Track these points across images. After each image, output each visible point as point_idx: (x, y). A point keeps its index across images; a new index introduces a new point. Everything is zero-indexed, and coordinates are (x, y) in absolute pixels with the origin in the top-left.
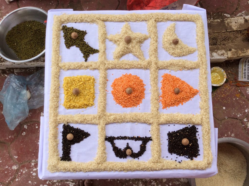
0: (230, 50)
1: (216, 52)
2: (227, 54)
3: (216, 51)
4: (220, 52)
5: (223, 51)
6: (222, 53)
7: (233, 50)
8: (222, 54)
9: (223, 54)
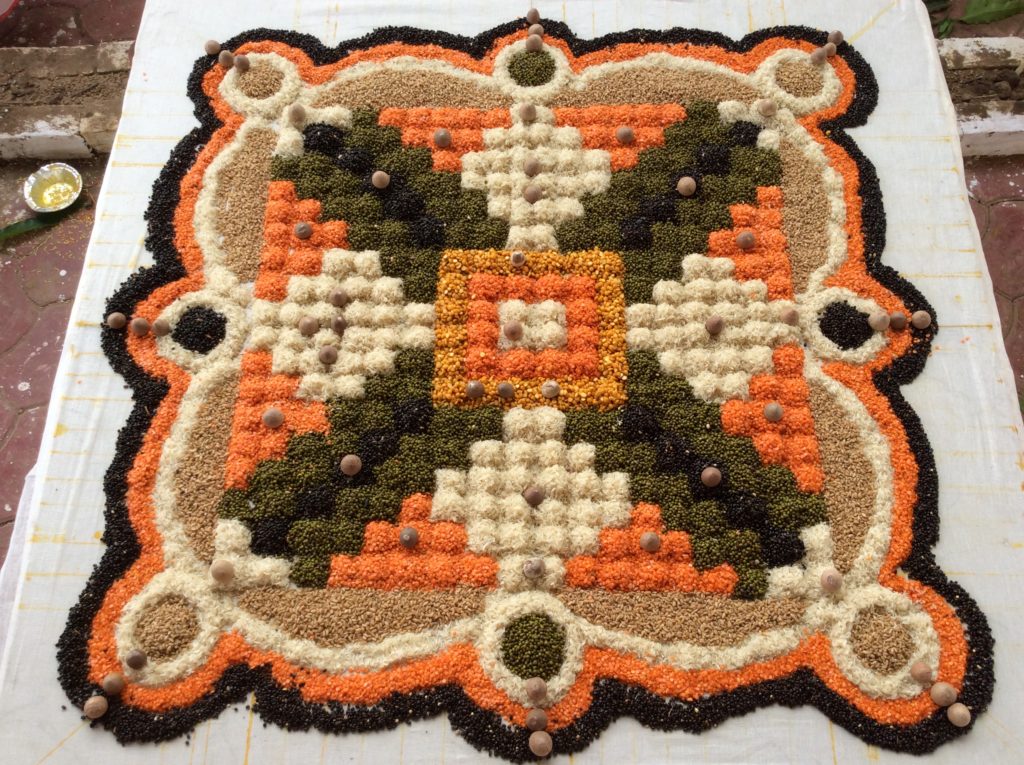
0: (89, 115)
1: (48, 120)
2: (78, 125)
3: (48, 116)
4: (58, 120)
5: (70, 118)
6: (65, 121)
7: (97, 114)
8: (63, 125)
9: (65, 126)
